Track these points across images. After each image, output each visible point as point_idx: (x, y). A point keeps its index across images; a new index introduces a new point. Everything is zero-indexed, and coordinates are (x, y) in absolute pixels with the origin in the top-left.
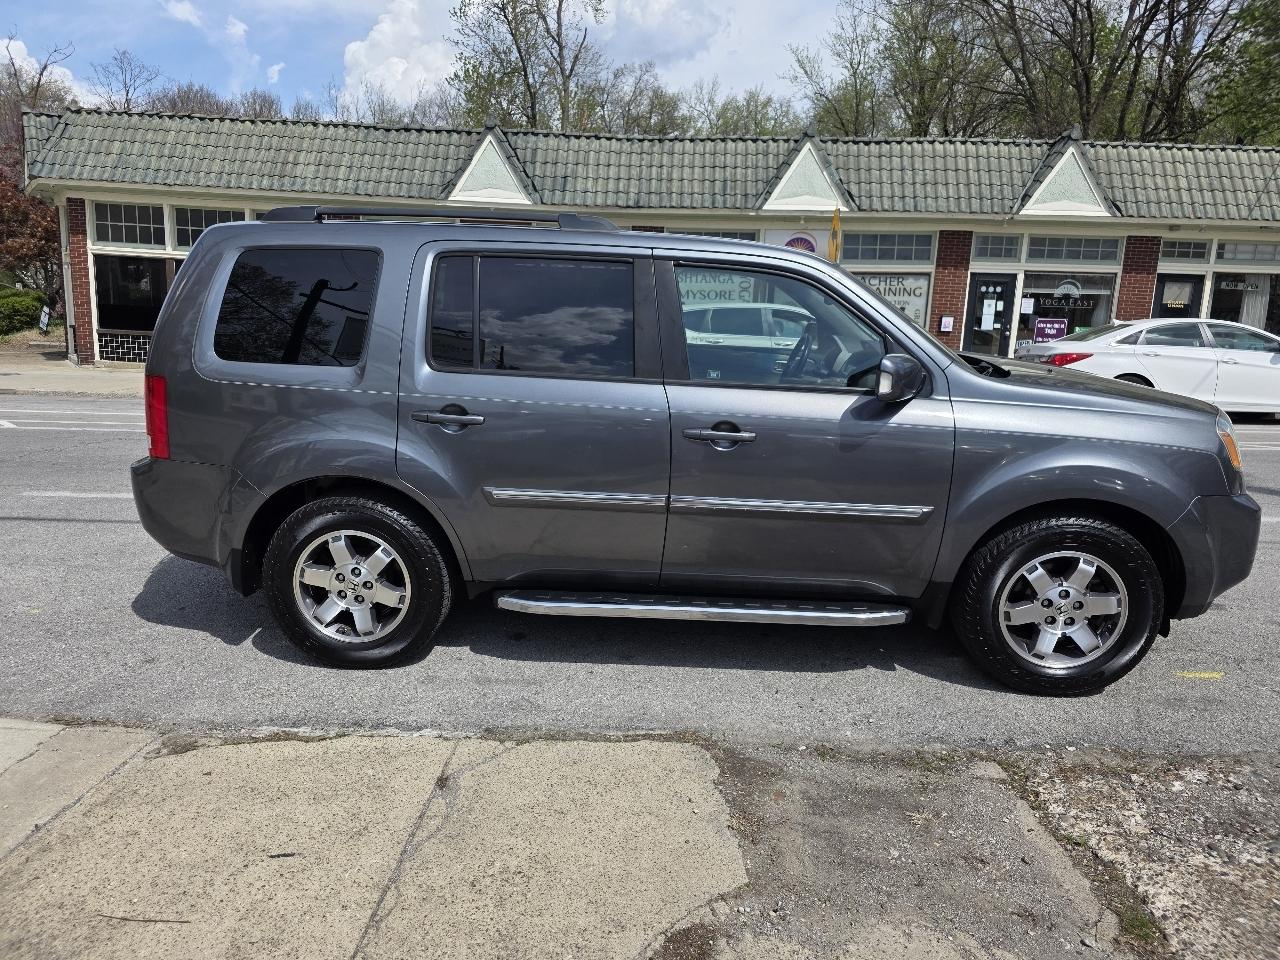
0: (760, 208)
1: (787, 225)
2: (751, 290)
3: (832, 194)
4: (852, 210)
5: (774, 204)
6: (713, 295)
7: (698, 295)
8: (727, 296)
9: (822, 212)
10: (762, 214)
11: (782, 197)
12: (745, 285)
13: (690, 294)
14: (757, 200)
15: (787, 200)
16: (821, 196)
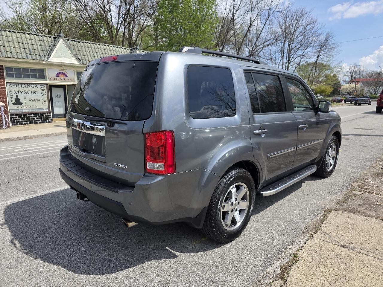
0: (47, 60)
1: (56, 67)
2: (46, 90)
3: (72, 57)
4: (80, 64)
5: (52, 60)
6: (30, 92)
7: (23, 92)
8: (36, 92)
9: (70, 64)
10: (47, 62)
11: (55, 57)
12: (43, 88)
13: (19, 92)
14: (45, 57)
15: (57, 59)
16: (69, 58)
